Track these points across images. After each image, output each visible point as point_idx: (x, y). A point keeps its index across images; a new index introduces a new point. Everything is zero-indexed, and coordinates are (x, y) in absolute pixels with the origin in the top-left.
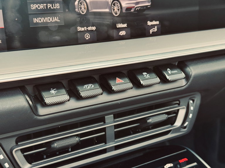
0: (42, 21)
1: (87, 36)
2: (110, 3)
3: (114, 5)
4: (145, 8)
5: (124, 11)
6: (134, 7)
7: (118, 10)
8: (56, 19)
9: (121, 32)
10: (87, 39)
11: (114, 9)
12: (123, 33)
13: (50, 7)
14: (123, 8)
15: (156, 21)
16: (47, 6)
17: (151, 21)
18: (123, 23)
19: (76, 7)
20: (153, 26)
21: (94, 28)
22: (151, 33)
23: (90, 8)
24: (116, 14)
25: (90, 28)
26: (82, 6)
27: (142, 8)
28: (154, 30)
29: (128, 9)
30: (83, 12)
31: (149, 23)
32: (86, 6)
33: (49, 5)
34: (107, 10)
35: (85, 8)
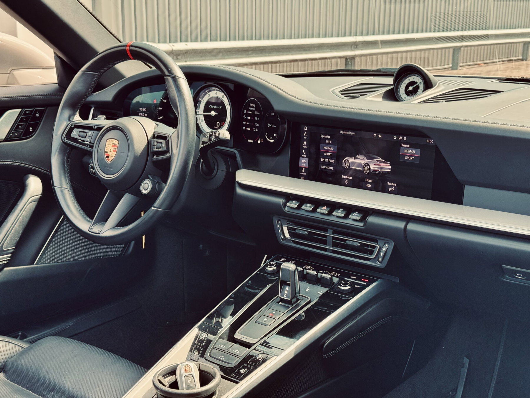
0: (325, 168)
1: (347, 182)
2: (363, 165)
3: (365, 166)
4: (386, 172)
5: (371, 171)
6: (379, 170)
7: (368, 170)
8: (332, 168)
9: (368, 185)
10: (347, 183)
11: (365, 169)
12: (369, 185)
13: (330, 161)
14: (371, 170)
15: (394, 183)
16: (328, 160)
17: (390, 182)
18: (370, 179)
19: (343, 163)
20: (392, 186)
21: (351, 178)
22: (389, 191)
23: (350, 166)
24: (366, 172)
25: (349, 178)
26: (346, 164)
27: (384, 172)
28: (392, 189)
29: (375, 171)
30: (346, 167)
31: (389, 184)
32: (348, 164)
33: (330, 160)
34: (361, 169)
35: (348, 165)
